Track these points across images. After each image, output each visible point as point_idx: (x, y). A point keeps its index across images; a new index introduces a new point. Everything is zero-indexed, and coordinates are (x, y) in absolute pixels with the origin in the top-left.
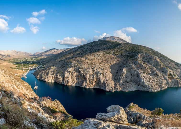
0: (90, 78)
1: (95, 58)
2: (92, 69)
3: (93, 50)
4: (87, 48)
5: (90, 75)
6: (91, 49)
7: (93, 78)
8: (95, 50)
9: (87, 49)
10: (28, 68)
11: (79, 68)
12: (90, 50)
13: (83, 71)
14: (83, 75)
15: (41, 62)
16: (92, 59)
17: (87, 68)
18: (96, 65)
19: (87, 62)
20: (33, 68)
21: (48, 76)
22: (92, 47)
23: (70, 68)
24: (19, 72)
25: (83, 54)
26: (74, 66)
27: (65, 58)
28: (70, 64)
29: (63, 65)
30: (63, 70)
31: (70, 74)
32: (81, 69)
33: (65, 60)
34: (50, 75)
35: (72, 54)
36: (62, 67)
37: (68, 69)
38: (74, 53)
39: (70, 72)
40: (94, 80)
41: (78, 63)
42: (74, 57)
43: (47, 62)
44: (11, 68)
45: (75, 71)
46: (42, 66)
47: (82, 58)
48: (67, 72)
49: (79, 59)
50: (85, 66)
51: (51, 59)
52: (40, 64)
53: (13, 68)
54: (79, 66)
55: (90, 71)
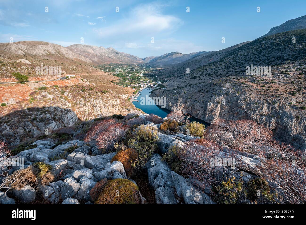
0: (260, 121)
1: (277, 81)
2: (270, 104)
3: (263, 58)
4: (247, 55)
5: (261, 115)
6: (257, 57)
7: (270, 122)
8: (269, 60)
9: (247, 57)
10: (140, 84)
11: (238, 99)
12: (253, 59)
13: (246, 105)
14: (246, 112)
16: (268, 83)
18: (279, 97)
19: (258, 89)
20: (147, 85)
21: (177, 104)
22: (261, 51)
23: (219, 95)
24: (127, 92)
25: (237, 68)
26: (227, 94)
27: (201, 73)
28: (218, 88)
29: (204, 89)
30: (204, 98)
31: (217, 106)
32: (242, 100)
33: (201, 76)
34: (181, 102)
35: (215, 67)
36: (202, 93)
37: (215, 98)
38: (218, 64)
39: (218, 102)
40: (269, 126)
41: (235, 88)
42: (217, 73)
43: (168, 77)
44: (112, 82)
45: (229, 102)
46: (161, 83)
47: (241, 78)
48: (213, 103)
49: (236, 80)
50: (253, 97)
51: (174, 73)
52: (156, 78)
53: (114, 81)
54: (238, 95)
55: (262, 108)
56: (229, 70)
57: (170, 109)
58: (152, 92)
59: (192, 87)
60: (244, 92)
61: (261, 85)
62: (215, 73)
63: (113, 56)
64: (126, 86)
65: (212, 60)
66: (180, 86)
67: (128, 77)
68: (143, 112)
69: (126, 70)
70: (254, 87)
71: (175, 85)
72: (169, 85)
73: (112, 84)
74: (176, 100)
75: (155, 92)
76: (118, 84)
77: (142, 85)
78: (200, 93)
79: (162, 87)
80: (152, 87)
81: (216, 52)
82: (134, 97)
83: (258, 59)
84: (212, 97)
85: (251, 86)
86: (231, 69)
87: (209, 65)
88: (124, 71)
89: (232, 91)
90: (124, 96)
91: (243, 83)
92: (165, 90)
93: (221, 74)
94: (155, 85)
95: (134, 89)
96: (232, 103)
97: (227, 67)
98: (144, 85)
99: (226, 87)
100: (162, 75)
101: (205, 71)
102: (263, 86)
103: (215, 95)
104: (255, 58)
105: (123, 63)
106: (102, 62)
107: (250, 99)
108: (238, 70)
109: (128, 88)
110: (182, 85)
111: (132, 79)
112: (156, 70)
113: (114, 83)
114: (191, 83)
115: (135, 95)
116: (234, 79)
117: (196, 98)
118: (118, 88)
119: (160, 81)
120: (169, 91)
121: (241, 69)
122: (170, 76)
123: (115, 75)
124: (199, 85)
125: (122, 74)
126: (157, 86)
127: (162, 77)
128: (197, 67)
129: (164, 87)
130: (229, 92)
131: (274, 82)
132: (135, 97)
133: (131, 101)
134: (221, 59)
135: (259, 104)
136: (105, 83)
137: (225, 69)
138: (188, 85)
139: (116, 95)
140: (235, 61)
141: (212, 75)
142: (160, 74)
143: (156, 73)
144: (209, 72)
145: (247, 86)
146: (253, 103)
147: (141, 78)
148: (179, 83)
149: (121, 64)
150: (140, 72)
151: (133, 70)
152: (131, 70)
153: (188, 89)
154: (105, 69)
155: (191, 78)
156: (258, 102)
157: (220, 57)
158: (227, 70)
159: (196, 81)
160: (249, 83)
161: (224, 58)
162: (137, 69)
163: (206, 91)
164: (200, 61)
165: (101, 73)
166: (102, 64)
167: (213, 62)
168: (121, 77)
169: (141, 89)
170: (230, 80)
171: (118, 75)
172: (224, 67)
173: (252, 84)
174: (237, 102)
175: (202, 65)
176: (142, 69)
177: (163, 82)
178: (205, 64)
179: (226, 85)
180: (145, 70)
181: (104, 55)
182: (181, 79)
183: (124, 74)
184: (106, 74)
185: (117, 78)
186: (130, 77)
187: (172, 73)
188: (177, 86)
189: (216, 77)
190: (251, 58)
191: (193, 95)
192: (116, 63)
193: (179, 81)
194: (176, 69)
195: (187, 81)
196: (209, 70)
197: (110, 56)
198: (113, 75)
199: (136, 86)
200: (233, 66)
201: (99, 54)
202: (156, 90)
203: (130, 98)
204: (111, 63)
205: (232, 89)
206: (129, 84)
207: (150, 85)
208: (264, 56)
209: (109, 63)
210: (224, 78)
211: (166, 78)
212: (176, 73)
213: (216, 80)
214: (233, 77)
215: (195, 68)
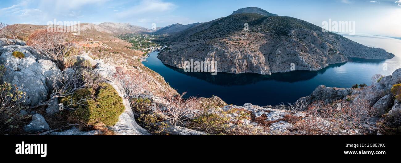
0: (239, 63)
1: (241, 39)
2: (241, 52)
3: (233, 26)
4: (225, 25)
5: (239, 60)
6: (230, 26)
7: (244, 62)
8: (235, 27)
9: (225, 26)
10: (149, 48)
11: (224, 52)
12: (228, 27)
13: (230, 56)
14: (230, 60)
15: (164, 41)
16: (238, 40)
17: (234, 52)
18: (244, 47)
19: (234, 45)
20: (155, 48)
21: (181, 62)
22: (231, 23)
23: (212, 52)
24: (137, 54)
25: (220, 33)
26: (217, 50)
27: (197, 37)
28: (210, 46)
29: (201, 48)
30: (201, 55)
31: (212, 59)
32: (226, 53)
33: (198, 40)
34: (184, 60)
35: (206, 33)
36: (200, 51)
37: (210, 54)
38: (208, 31)
39: (212, 57)
40: (244, 65)
41: (221, 45)
42: (209, 37)
43: (172, 42)
44: (126, 47)
45: (219, 55)
46: (167, 47)
47: (224, 39)
48: (209, 58)
49: (221, 40)
50: (232, 49)
51: (177, 38)
52: (162, 43)
53: (128, 46)
54: (223, 50)
55: (238, 55)
56: (216, 34)
57: (176, 66)
58: (159, 54)
59: (192, 48)
60: (227, 47)
61: (235, 42)
62: (207, 37)
63: (128, 28)
64: (137, 50)
65: (204, 29)
66: (182, 48)
67: (139, 43)
68: (150, 69)
69: (137, 38)
70: (232, 44)
71: (179, 48)
72: (173, 48)
73: (126, 48)
74: (180, 59)
75: (162, 53)
76: (130, 48)
77: (151, 49)
78: (198, 52)
79: (168, 50)
80: (159, 50)
81: (206, 23)
82: (143, 58)
83: (230, 27)
84: (207, 53)
85: (230, 43)
86: (217, 33)
87: (202, 31)
88: (136, 39)
89: (219, 48)
90: (135, 57)
91: (225, 42)
92: (170, 52)
93: (211, 37)
94: (161, 48)
95: (144, 52)
96: (221, 56)
97: (214, 32)
98: (153, 48)
99: (215, 45)
100: (168, 40)
101: (200, 35)
102: (236, 42)
103: (209, 51)
104: (229, 26)
105: (136, 33)
106: (120, 33)
107: (231, 51)
108: (221, 34)
109: (139, 51)
110: (184, 47)
111: (143, 45)
112: (162, 37)
113: (128, 47)
114: (191, 45)
115: (145, 57)
116: (219, 39)
117: (196, 56)
118: (130, 51)
119: (166, 45)
120: (173, 52)
121: (222, 33)
122: (174, 41)
123: (129, 42)
124: (197, 46)
125: (135, 41)
126: (164, 49)
127: (167, 42)
128: (194, 33)
129: (170, 49)
130: (217, 48)
131: (241, 40)
132: (145, 58)
133: (141, 61)
134: (209, 28)
135: (236, 53)
136: (121, 47)
137: (213, 33)
138: (189, 46)
139: (127, 56)
140: (218, 28)
141: (205, 38)
142: (166, 40)
143: (162, 39)
144: (203, 36)
145: (228, 43)
146: (233, 53)
147: (150, 44)
148: (181, 46)
149: (134, 34)
150: (149, 39)
151: (144, 38)
152: (142, 38)
153: (188, 49)
154: (122, 38)
155: (190, 42)
156: (236, 52)
157: (209, 26)
158: (214, 34)
159: (194, 43)
160: (228, 41)
161: (211, 27)
162: (147, 37)
163: (202, 49)
164: (196, 29)
165: (118, 40)
166: (120, 34)
167: (205, 30)
168: (133, 43)
169: (149, 52)
170: (217, 40)
171: (131, 42)
172: (212, 33)
173: (230, 42)
174: (224, 54)
175: (198, 32)
176: (151, 37)
177: (169, 46)
178: (199, 31)
179: (215, 44)
180: (153, 38)
181: (122, 28)
182: (183, 43)
183: (136, 41)
184: (122, 41)
185: (130, 44)
186: (141, 43)
187: (176, 39)
188: (180, 48)
189: (208, 39)
190: (227, 27)
191: (193, 54)
192: (130, 33)
193: (182, 45)
194: (179, 36)
195: (188, 44)
196: (203, 35)
197: (126, 29)
198: (128, 42)
199: (145, 49)
200: (218, 31)
201: (118, 28)
202: (163, 52)
203: (140, 59)
204: (127, 34)
205: (219, 46)
206: (140, 48)
207: (157, 49)
208: (233, 25)
209: (125, 33)
210: (213, 40)
211: (171, 42)
212: (179, 38)
213: (208, 41)
214: (219, 38)
215: (193, 34)
